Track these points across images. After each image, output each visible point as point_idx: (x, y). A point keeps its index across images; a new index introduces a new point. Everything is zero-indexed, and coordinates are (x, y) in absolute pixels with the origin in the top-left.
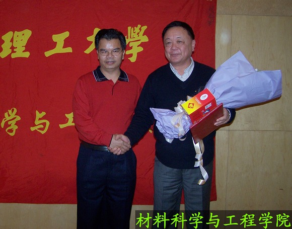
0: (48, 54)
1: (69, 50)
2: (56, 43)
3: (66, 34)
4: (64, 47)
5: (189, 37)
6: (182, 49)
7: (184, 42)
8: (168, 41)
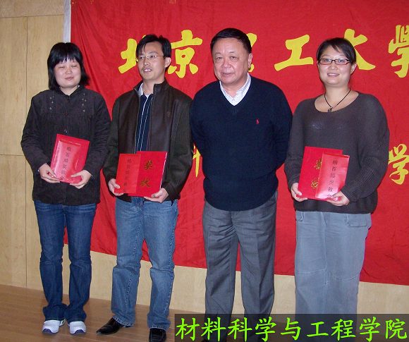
0: (279, 67)
1: (309, 61)
2: (290, 52)
3: (305, 39)
4: (302, 57)
5: (245, 51)
6: (235, 67)
7: (238, 58)
8: (219, 56)
